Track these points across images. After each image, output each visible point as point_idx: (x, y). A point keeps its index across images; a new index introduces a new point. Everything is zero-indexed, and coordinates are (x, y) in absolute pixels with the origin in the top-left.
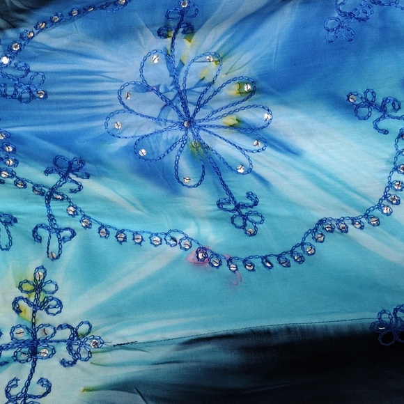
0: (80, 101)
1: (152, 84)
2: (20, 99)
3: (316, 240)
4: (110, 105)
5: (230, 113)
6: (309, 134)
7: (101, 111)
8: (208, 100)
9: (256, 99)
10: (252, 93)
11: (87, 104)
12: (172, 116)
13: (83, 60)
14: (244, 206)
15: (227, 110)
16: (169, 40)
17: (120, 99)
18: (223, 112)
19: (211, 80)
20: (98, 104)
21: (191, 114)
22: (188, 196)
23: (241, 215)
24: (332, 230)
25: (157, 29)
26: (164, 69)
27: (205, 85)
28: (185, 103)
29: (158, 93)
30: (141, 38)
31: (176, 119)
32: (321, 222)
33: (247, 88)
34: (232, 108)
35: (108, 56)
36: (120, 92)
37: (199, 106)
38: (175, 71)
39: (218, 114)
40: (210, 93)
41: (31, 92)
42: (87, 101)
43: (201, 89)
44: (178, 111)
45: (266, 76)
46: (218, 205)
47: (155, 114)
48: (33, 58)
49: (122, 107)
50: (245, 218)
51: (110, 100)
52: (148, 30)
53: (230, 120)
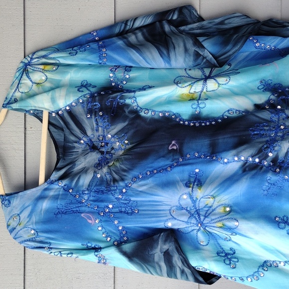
0: (153, 214)
1: (184, 207)
2: (128, 213)
3: (264, 270)
4: (166, 216)
5: (220, 221)
6: (256, 233)
7: (162, 219)
8: (210, 214)
9: (232, 215)
10: (230, 212)
11: (156, 215)
12: (193, 221)
13: (153, 197)
14: (229, 254)
15: (218, 220)
16: (191, 188)
17: (170, 213)
18: (216, 220)
19: (211, 205)
20: (161, 215)
21: (202, 220)
22: (203, 250)
23: (228, 258)
24: (271, 266)
25: (185, 182)
26: (189, 200)
27: (208, 207)
28: (199, 215)
29: (187, 210)
30: (178, 187)
31: (195, 222)
32: (265, 262)
33: (228, 209)
34: (221, 219)
35: (164, 195)
36: (170, 210)
37: (206, 217)
38: (194, 201)
39: (214, 221)
40: (211, 211)
41: (132, 210)
42: (156, 214)
43: (206, 209)
44: (196, 219)
45: (236, 204)
46: (217, 254)
47: (186, 220)
48: (132, 196)
49: (171, 217)
50: (230, 260)
51: (166, 214)
52: (181, 183)
53: (219, 224)
